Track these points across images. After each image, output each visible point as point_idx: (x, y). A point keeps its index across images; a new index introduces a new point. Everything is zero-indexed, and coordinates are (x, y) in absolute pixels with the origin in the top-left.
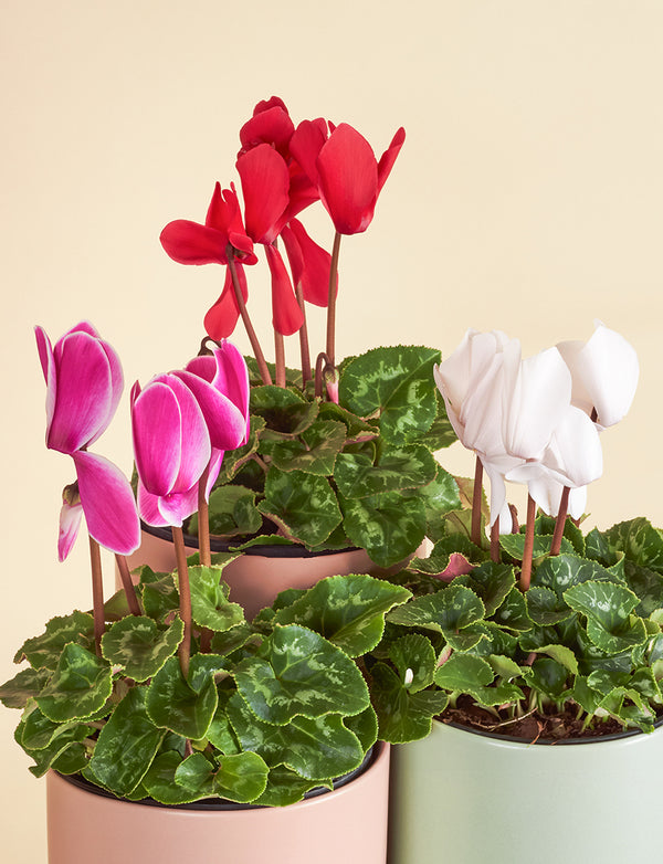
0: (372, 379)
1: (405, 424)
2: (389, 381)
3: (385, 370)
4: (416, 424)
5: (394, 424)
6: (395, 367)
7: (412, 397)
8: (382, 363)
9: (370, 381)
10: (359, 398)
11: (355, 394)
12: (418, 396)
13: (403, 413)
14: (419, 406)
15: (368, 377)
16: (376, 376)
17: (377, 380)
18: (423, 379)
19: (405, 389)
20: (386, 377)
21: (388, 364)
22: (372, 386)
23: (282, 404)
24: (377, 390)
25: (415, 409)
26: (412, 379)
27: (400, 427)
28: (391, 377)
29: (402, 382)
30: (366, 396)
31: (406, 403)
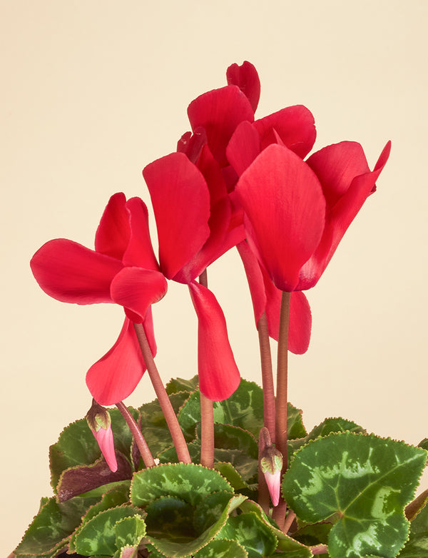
0: (331, 473)
1: (364, 544)
2: (352, 480)
3: (349, 465)
4: (378, 546)
5: (348, 541)
6: (363, 463)
7: (378, 509)
8: (345, 454)
9: (326, 476)
10: (310, 498)
11: (305, 490)
12: (386, 510)
13: (363, 528)
14: (385, 524)
15: (325, 470)
16: (336, 471)
17: (336, 476)
18: (396, 487)
19: (371, 495)
20: (348, 474)
21: (353, 456)
22: (328, 483)
23: (202, 490)
24: (335, 490)
25: (380, 526)
26: (383, 483)
27: (357, 547)
28: (356, 475)
29: (370, 484)
30: (319, 494)
31: (369, 516)
